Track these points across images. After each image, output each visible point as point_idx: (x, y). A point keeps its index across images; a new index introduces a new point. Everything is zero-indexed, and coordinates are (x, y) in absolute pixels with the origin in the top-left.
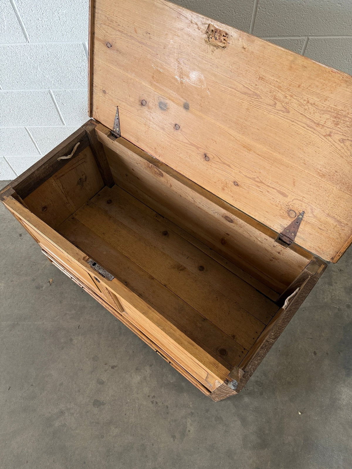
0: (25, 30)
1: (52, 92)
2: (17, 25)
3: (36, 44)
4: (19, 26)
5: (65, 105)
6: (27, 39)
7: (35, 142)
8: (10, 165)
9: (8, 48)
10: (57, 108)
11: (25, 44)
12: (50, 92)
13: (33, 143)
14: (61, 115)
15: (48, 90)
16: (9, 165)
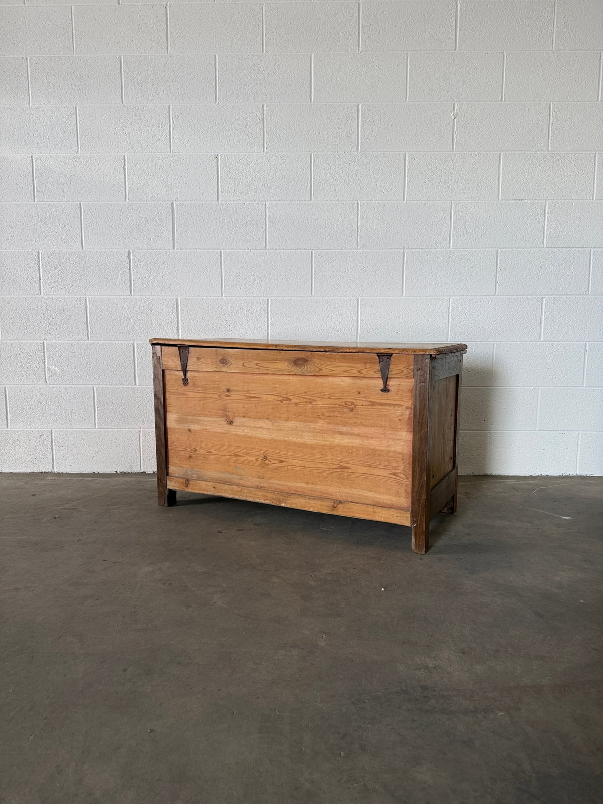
0: (133, 284)
1: (135, 344)
2: (127, 282)
3: (137, 297)
4: (129, 282)
5: (144, 359)
6: (131, 292)
7: (96, 409)
8: (54, 444)
9: (112, 300)
10: (134, 363)
11: (128, 297)
12: (133, 344)
13: (93, 410)
14: (137, 372)
15: (132, 342)
16: (52, 445)
